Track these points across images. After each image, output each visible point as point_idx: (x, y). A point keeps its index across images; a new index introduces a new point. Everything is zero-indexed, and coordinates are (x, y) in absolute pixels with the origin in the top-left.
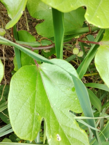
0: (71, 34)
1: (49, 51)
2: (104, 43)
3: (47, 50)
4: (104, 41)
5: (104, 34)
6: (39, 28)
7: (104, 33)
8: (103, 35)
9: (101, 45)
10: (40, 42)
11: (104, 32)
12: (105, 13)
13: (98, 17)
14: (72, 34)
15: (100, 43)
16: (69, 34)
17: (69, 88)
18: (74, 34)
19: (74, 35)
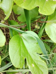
1: (25, 28)
7: (48, 17)
9: (47, 23)
10: (20, 24)
13: (44, 10)
17: (35, 43)
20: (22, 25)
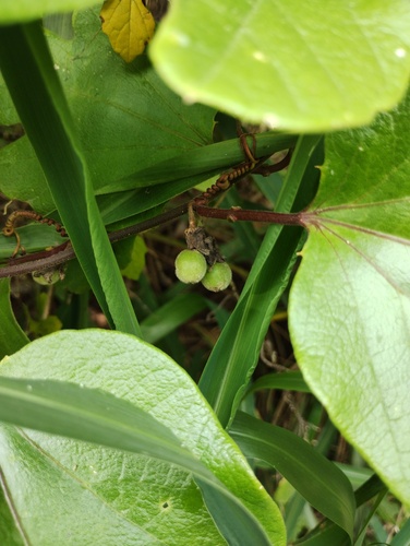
0: (155, 182)
1: (62, 277)
2: (330, 214)
3: (48, 276)
4: (325, 206)
5: (323, 168)
6: (8, 165)
7: (321, 163)
8: (319, 172)
9: (312, 229)
10: (13, 235)
11: (319, 157)
12: (303, 33)
13: (259, 56)
14: (161, 181)
15: (306, 219)
16: (150, 183)
17: (167, 497)
18: (172, 178)
19: (170, 183)
20: (36, 245)
